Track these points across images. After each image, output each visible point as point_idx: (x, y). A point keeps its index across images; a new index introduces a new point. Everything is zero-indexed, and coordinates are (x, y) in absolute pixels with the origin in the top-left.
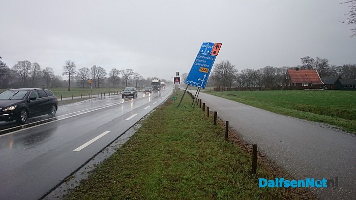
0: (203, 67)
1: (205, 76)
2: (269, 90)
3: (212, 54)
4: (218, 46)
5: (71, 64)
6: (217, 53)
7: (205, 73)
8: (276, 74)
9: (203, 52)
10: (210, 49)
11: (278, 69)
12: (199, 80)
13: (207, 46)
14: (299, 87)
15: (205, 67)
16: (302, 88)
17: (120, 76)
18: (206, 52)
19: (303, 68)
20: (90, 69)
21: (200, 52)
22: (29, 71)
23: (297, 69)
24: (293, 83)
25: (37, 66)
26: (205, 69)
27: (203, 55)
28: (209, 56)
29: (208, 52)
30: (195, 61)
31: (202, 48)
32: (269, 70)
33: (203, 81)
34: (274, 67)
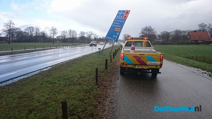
0: (117, 27)
1: (118, 33)
2: (176, 44)
3: (124, 18)
4: (127, 12)
5: (54, 28)
6: (126, 17)
7: (118, 32)
8: (182, 35)
9: (118, 17)
10: (122, 15)
11: (183, 32)
12: (114, 36)
13: (121, 13)
14: (196, 43)
15: (118, 27)
16: (198, 44)
17: (85, 36)
18: (120, 17)
19: (200, 31)
20: (68, 31)
21: (116, 17)
22: (33, 33)
23: (195, 31)
24: (192, 41)
25: (38, 29)
26: (118, 28)
27: (118, 19)
28: (121, 20)
29: (121, 17)
30: (113, 24)
31: (118, 14)
32: (178, 32)
33: (116, 37)
34: (181, 30)
